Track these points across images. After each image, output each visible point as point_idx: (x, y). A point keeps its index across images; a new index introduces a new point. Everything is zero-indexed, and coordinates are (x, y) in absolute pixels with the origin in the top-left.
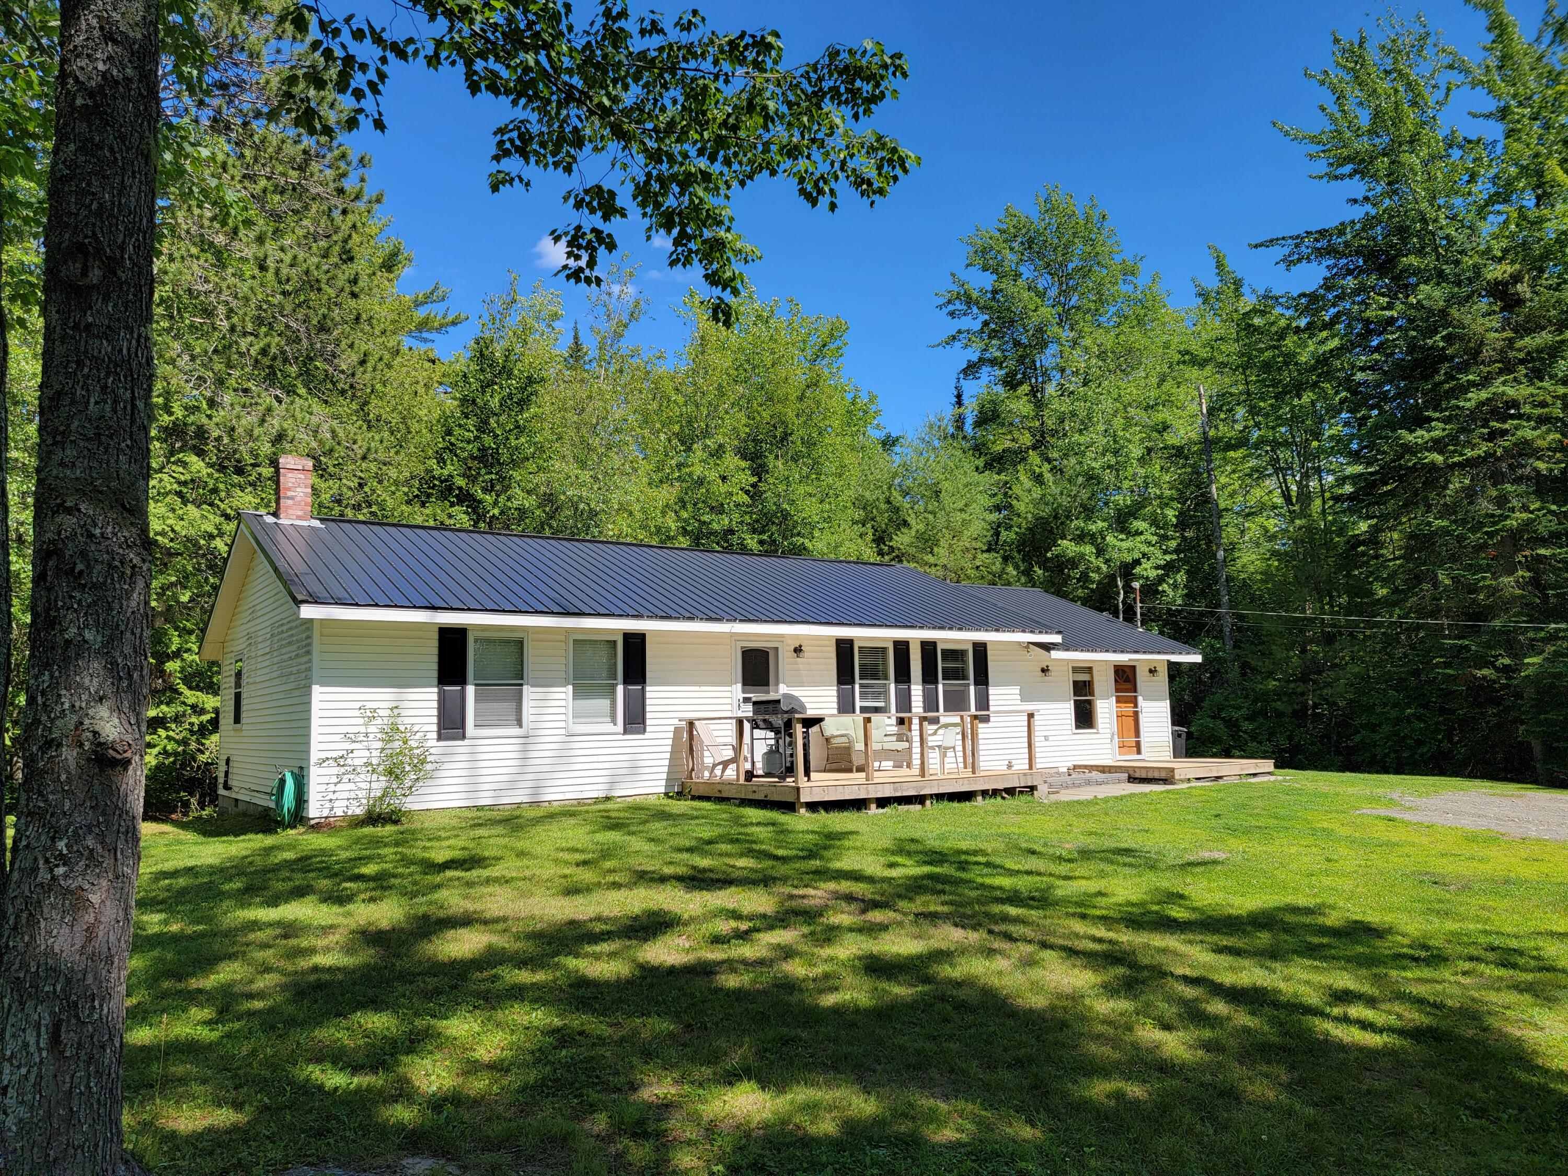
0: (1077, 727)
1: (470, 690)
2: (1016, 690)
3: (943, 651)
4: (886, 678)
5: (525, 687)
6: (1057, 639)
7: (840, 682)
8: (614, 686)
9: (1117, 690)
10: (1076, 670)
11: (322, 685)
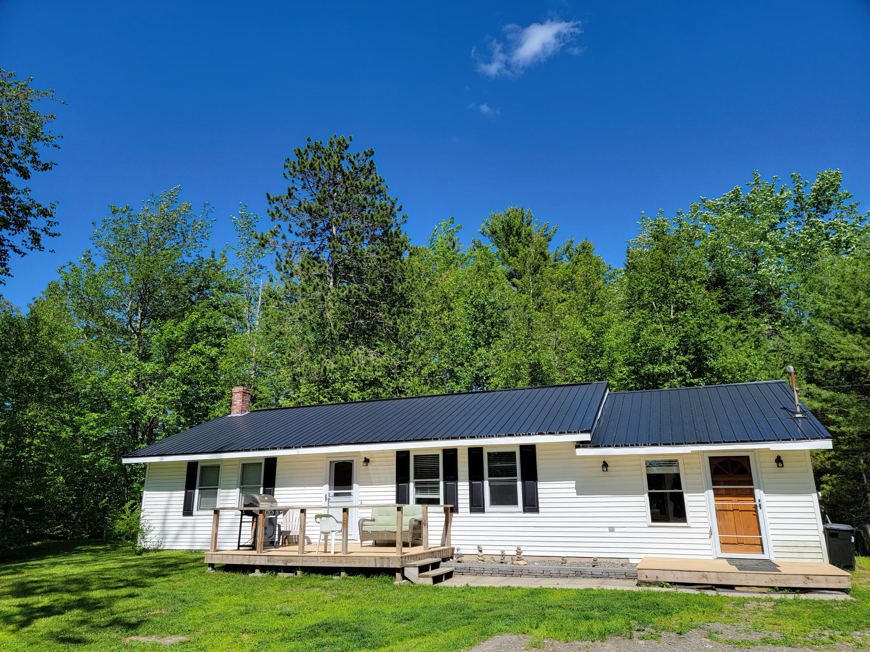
0: (654, 520)
1: (197, 491)
2: (572, 484)
3: (489, 454)
4: (438, 477)
5: (219, 490)
6: (587, 437)
7: (398, 481)
8: (260, 487)
9: (714, 483)
10: (649, 465)
11: (148, 490)
